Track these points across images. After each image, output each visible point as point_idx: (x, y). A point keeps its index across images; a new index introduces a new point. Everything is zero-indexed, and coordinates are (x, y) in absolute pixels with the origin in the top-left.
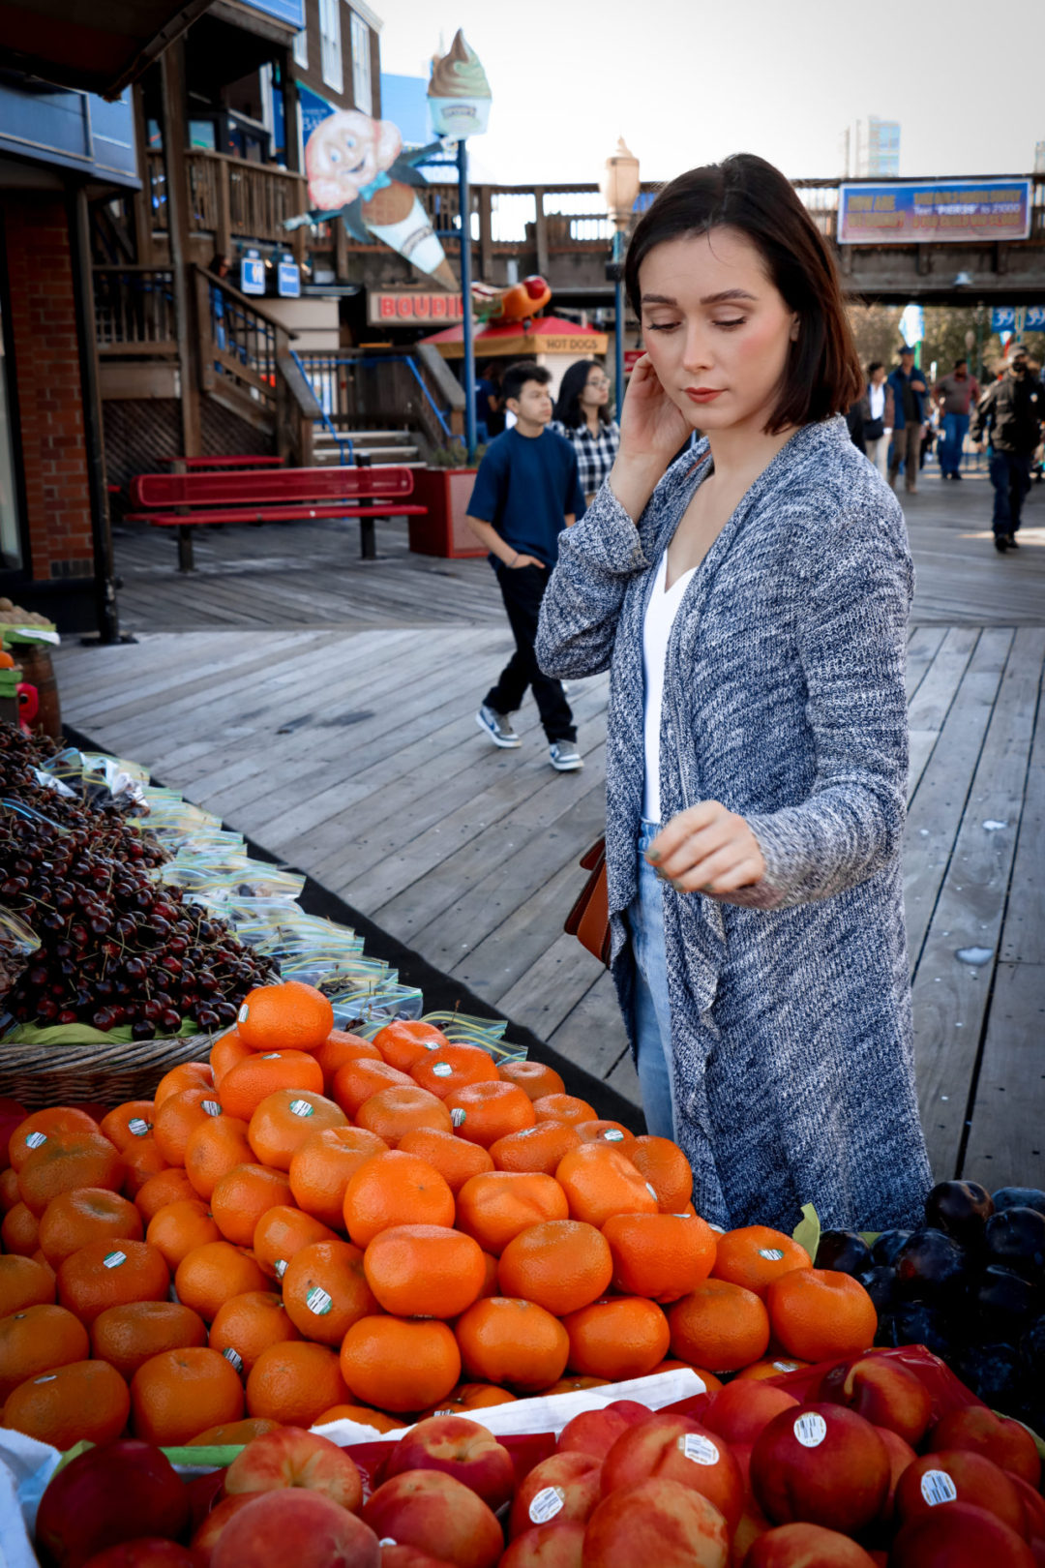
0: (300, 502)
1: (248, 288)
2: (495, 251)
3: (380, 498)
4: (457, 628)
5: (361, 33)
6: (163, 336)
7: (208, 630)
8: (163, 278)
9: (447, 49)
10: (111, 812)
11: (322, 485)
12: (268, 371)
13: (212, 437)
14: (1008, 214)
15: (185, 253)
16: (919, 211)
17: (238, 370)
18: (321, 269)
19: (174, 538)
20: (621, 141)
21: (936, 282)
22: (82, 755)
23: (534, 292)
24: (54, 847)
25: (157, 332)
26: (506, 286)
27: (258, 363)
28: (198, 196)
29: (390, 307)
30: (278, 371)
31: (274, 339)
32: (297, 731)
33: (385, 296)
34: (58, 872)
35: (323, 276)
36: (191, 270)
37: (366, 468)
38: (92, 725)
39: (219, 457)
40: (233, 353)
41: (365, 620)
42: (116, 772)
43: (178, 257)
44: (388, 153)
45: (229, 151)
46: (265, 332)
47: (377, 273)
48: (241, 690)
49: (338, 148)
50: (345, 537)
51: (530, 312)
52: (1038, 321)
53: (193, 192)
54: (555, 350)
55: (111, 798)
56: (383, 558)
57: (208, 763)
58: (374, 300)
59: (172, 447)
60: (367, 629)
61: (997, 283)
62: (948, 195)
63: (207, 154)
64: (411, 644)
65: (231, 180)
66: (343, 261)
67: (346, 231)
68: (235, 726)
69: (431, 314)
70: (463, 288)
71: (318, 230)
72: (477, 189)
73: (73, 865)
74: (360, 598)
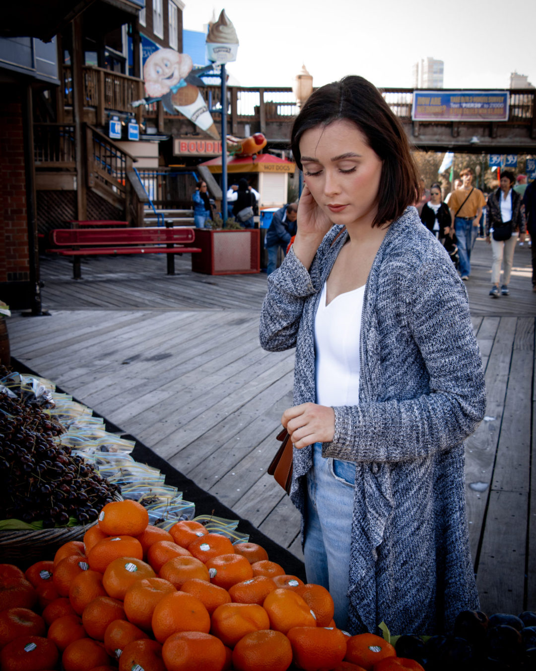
0: (137, 245)
1: (112, 135)
2: (239, 120)
3: (177, 244)
4: (216, 311)
5: (173, 10)
6: (68, 159)
7: (88, 309)
8: (69, 129)
9: (217, 19)
10: (35, 406)
11: (148, 237)
12: (122, 178)
13: (92, 210)
14: (497, 108)
15: (81, 117)
16: (452, 105)
17: (106, 177)
18: (150, 127)
19: (71, 262)
20: (304, 67)
21: (461, 141)
22: (21, 376)
23: (258, 141)
24: (5, 426)
25: (66, 156)
26: (244, 138)
27: (117, 173)
28: (88, 89)
29: (185, 147)
30: (127, 178)
31: (125, 162)
32: (132, 363)
33: (182, 141)
34: (7, 439)
35: (151, 131)
36: (84, 126)
37: (171, 228)
38: (26, 358)
39: (95, 220)
40: (104, 168)
41: (169, 307)
42: (38, 385)
43: (77, 119)
44: (185, 70)
45: (105, 67)
46: (121, 158)
47: (178, 130)
48: (103, 341)
49: (161, 67)
50: (159, 263)
51: (256, 151)
52: (512, 162)
53: (86, 87)
54: (268, 170)
55: (35, 399)
56: (178, 274)
57: (86, 379)
58: (177, 143)
59: (71, 215)
60: (169, 311)
61: (492, 142)
62: (467, 98)
63: (94, 68)
64: (191, 319)
65: (105, 81)
66: (161, 123)
67: (163, 108)
68: (100, 360)
69: (205, 151)
70: (222, 138)
71: (149, 107)
72: (231, 89)
73: (14, 434)
74: (166, 295)
